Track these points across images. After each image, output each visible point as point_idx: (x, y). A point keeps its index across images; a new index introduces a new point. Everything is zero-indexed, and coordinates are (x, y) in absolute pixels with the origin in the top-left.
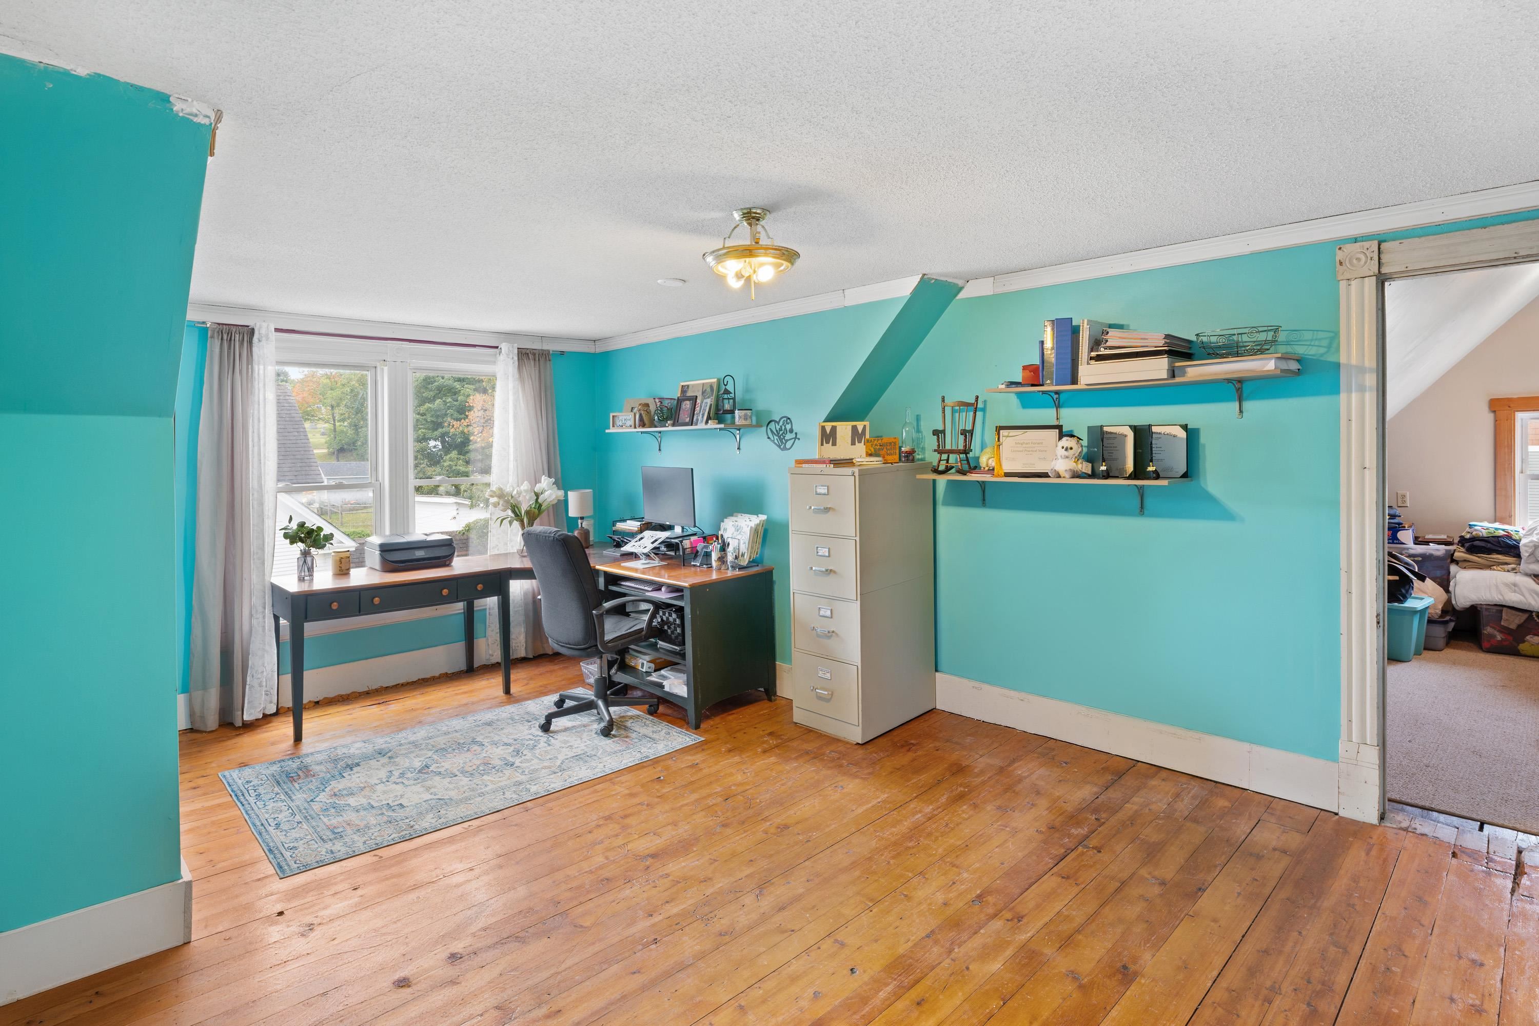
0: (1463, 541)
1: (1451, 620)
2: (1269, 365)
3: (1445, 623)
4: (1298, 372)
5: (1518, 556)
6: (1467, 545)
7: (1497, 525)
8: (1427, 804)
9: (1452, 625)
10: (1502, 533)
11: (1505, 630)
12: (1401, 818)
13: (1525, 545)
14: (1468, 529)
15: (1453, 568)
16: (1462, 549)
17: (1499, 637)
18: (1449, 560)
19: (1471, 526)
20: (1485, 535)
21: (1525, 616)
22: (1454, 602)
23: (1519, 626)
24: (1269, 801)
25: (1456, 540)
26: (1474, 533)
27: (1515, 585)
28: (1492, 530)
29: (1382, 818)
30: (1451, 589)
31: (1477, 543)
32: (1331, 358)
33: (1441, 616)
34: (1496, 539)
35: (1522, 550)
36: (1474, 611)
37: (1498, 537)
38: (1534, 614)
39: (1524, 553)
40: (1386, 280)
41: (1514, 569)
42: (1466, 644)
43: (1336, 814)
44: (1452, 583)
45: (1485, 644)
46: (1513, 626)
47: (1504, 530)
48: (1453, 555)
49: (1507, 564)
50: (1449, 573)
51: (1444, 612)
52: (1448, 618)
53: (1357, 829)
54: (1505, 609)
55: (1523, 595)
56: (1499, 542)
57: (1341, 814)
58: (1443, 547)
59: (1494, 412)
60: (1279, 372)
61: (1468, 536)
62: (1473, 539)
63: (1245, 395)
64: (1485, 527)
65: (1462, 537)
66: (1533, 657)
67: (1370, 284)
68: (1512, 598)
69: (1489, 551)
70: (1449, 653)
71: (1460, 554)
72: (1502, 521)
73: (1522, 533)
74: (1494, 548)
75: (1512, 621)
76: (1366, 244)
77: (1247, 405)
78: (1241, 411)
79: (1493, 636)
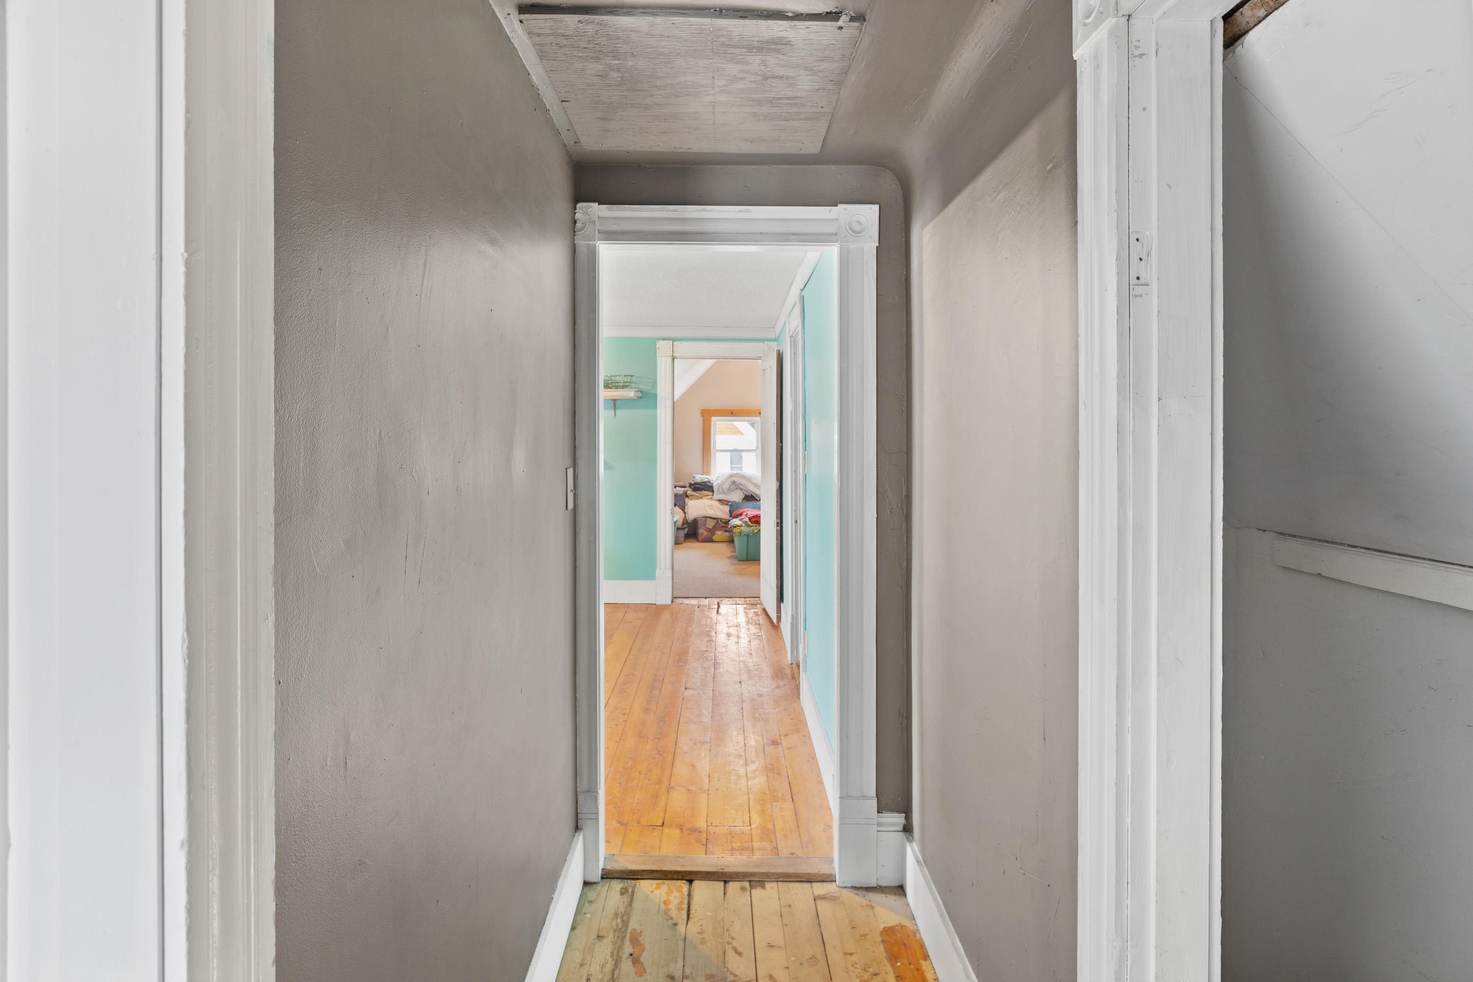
0: (691, 485)
1: (686, 527)
2: (631, 394)
3: (684, 529)
4: (641, 398)
5: (713, 491)
6: (692, 487)
7: (704, 476)
8: (687, 596)
9: (687, 529)
10: (706, 480)
11: (708, 530)
12: (679, 601)
13: (715, 485)
14: (692, 479)
15: (687, 500)
16: (691, 490)
17: (705, 533)
18: (685, 496)
19: (694, 477)
20: (700, 481)
21: (715, 521)
22: (687, 518)
23: (713, 527)
24: (628, 605)
25: (688, 485)
26: (695, 481)
27: (712, 506)
28: (702, 479)
29: (672, 602)
30: (686, 511)
31: (697, 486)
32: (654, 392)
33: (682, 526)
34: (704, 483)
35: (714, 488)
36: (695, 521)
37: (705, 482)
38: (719, 520)
39: (715, 490)
40: (675, 358)
41: (711, 498)
42: (692, 540)
43: (655, 604)
44: (686, 508)
45: (700, 538)
46: (711, 527)
47: (707, 478)
48: (686, 493)
49: (708, 495)
50: (685, 502)
51: (683, 524)
52: (685, 526)
53: (664, 607)
54: (708, 519)
55: (714, 510)
56: (705, 485)
57: (657, 603)
58: (682, 489)
59: (703, 416)
60: (636, 398)
61: (693, 483)
62: (695, 484)
63: (617, 406)
64: (700, 478)
65: (690, 483)
66: (718, 542)
67: (670, 359)
68: (711, 513)
69: (701, 490)
70: (685, 544)
71: (690, 492)
72: (706, 475)
73: (714, 479)
74: (703, 488)
75: (710, 524)
76: (668, 342)
77: (618, 411)
78: (615, 415)
79: (703, 534)
